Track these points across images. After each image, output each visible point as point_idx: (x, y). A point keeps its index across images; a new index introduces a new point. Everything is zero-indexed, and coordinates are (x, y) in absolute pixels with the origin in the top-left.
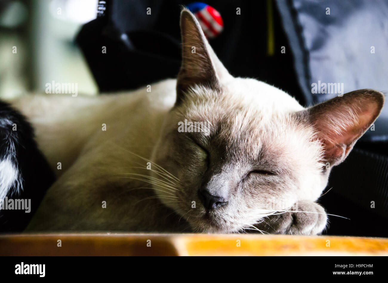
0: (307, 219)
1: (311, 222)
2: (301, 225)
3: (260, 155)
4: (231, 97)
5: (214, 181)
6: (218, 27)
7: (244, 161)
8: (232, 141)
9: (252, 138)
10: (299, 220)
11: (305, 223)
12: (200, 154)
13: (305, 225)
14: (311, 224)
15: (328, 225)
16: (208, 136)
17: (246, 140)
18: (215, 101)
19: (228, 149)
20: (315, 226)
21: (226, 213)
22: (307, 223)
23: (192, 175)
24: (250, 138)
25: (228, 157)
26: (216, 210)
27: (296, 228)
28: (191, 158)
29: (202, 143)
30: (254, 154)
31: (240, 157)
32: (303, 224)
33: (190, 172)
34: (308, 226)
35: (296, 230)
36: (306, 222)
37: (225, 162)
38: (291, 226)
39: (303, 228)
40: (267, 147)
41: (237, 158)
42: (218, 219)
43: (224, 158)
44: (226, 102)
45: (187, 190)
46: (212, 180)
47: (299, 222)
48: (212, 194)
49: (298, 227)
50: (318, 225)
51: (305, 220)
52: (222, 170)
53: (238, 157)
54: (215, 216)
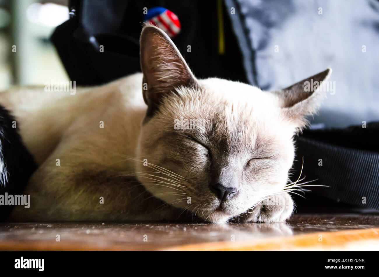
0: (275, 206)
1: (279, 208)
2: (270, 212)
3: (257, 146)
4: (213, 94)
5: (224, 174)
6: (176, 29)
7: (244, 151)
8: (231, 135)
9: (248, 130)
10: (268, 208)
11: (274, 210)
12: (202, 151)
13: (273, 212)
14: (279, 210)
15: (295, 209)
16: (205, 133)
17: (243, 132)
18: (199, 99)
19: (229, 142)
20: (283, 212)
21: (238, 201)
22: (275, 210)
23: (197, 171)
24: (247, 129)
25: (231, 149)
26: (230, 200)
27: (265, 215)
28: (193, 155)
29: (201, 141)
30: (252, 144)
31: (241, 148)
32: (272, 211)
33: (195, 169)
34: (276, 212)
35: (265, 217)
36: (275, 208)
37: (229, 154)
38: (261, 213)
39: (272, 214)
40: (261, 137)
41: (239, 150)
42: (231, 208)
43: (227, 151)
44: (210, 99)
45: (196, 186)
46: (223, 173)
47: (268, 209)
48: (226, 187)
49: (267, 214)
50: (286, 210)
51: (273, 207)
52: (228, 162)
53: (239, 148)
54: (229, 206)
